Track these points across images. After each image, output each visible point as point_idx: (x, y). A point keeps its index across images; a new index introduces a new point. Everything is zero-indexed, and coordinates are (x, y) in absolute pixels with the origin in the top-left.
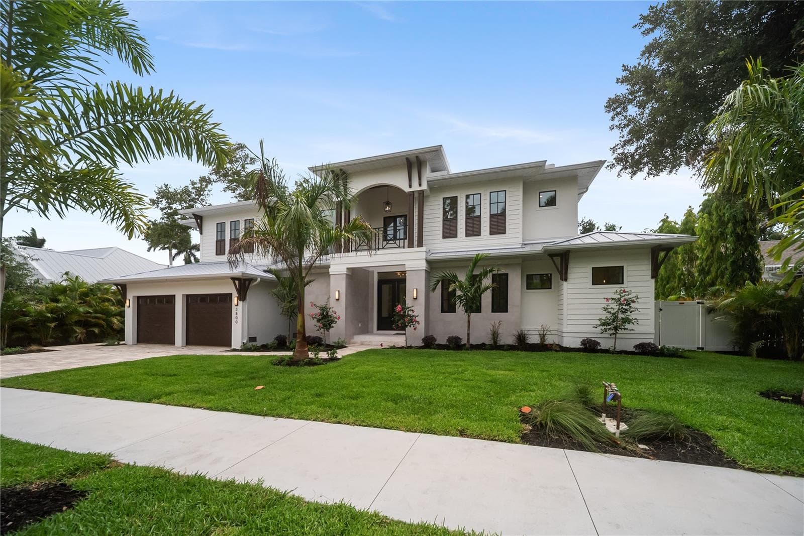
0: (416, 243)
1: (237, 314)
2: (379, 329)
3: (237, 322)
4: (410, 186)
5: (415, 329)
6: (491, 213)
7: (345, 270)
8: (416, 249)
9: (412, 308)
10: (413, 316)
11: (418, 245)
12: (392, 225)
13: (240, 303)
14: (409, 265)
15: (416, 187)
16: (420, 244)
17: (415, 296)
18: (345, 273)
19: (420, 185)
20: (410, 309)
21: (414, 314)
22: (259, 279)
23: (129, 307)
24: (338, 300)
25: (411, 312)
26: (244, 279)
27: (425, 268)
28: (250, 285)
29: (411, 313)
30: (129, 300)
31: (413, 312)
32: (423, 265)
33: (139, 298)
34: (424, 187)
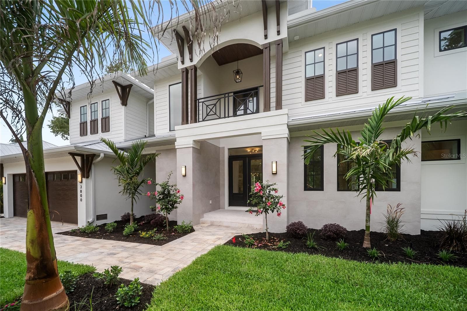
0: (273, 104)
1: (81, 191)
2: (230, 204)
3: (81, 200)
4: (266, 37)
5: (279, 215)
6: (374, 62)
7: (192, 142)
8: (273, 112)
9: (274, 187)
10: (277, 197)
11: (276, 107)
12: (242, 108)
13: (84, 180)
14: (266, 133)
15: (273, 37)
16: (279, 106)
17: (274, 170)
18: (192, 146)
19: (279, 33)
20: (271, 187)
21: (277, 195)
22: (102, 155)
23: (5, 184)
24: (185, 176)
25: (274, 191)
26: (86, 155)
27: (287, 136)
28: (94, 162)
29: (273, 193)
30: (5, 178)
31: (276, 192)
32: (285, 132)
33: (14, 176)
34: (284, 34)
